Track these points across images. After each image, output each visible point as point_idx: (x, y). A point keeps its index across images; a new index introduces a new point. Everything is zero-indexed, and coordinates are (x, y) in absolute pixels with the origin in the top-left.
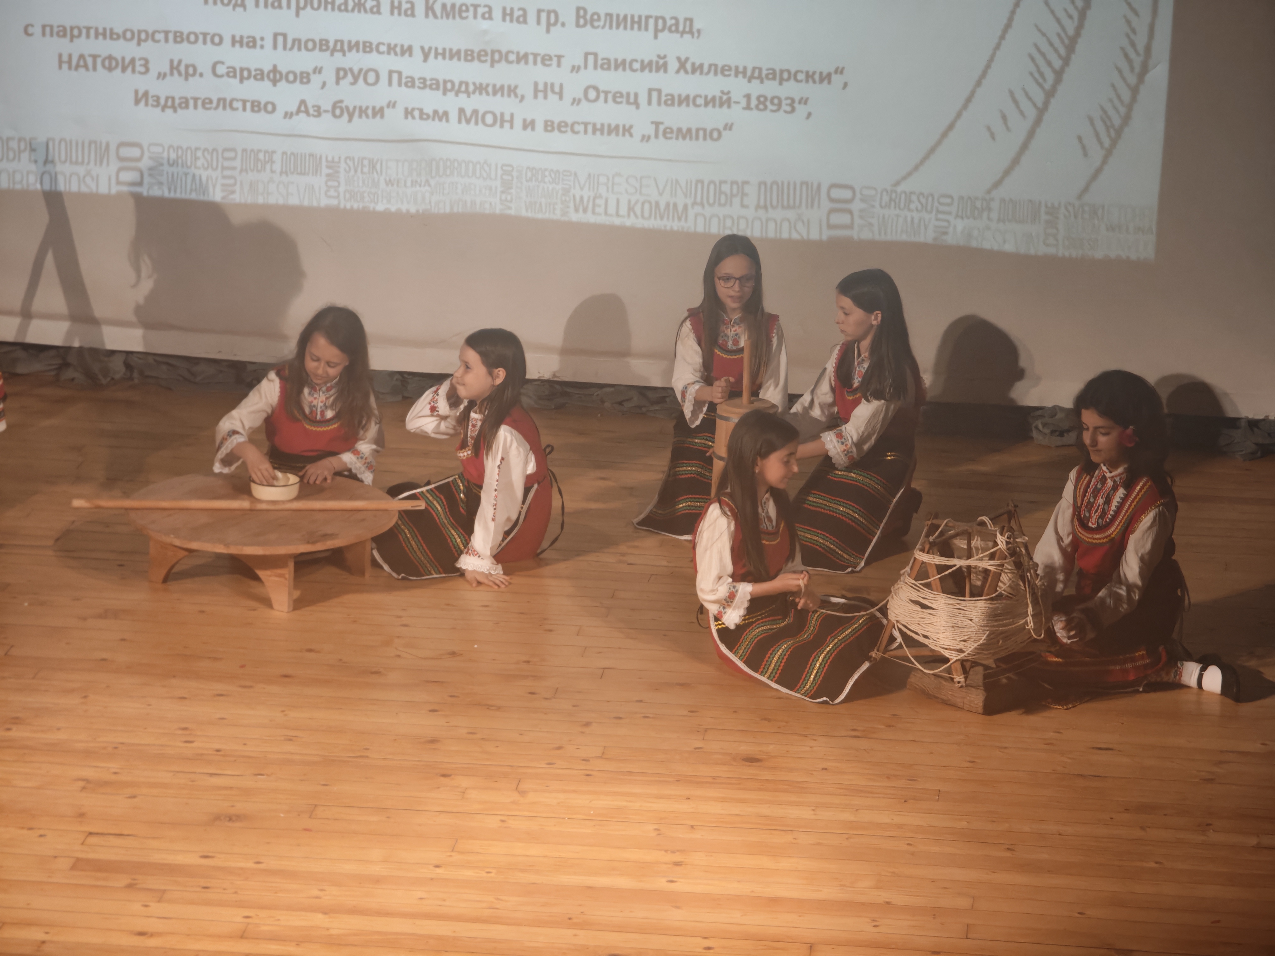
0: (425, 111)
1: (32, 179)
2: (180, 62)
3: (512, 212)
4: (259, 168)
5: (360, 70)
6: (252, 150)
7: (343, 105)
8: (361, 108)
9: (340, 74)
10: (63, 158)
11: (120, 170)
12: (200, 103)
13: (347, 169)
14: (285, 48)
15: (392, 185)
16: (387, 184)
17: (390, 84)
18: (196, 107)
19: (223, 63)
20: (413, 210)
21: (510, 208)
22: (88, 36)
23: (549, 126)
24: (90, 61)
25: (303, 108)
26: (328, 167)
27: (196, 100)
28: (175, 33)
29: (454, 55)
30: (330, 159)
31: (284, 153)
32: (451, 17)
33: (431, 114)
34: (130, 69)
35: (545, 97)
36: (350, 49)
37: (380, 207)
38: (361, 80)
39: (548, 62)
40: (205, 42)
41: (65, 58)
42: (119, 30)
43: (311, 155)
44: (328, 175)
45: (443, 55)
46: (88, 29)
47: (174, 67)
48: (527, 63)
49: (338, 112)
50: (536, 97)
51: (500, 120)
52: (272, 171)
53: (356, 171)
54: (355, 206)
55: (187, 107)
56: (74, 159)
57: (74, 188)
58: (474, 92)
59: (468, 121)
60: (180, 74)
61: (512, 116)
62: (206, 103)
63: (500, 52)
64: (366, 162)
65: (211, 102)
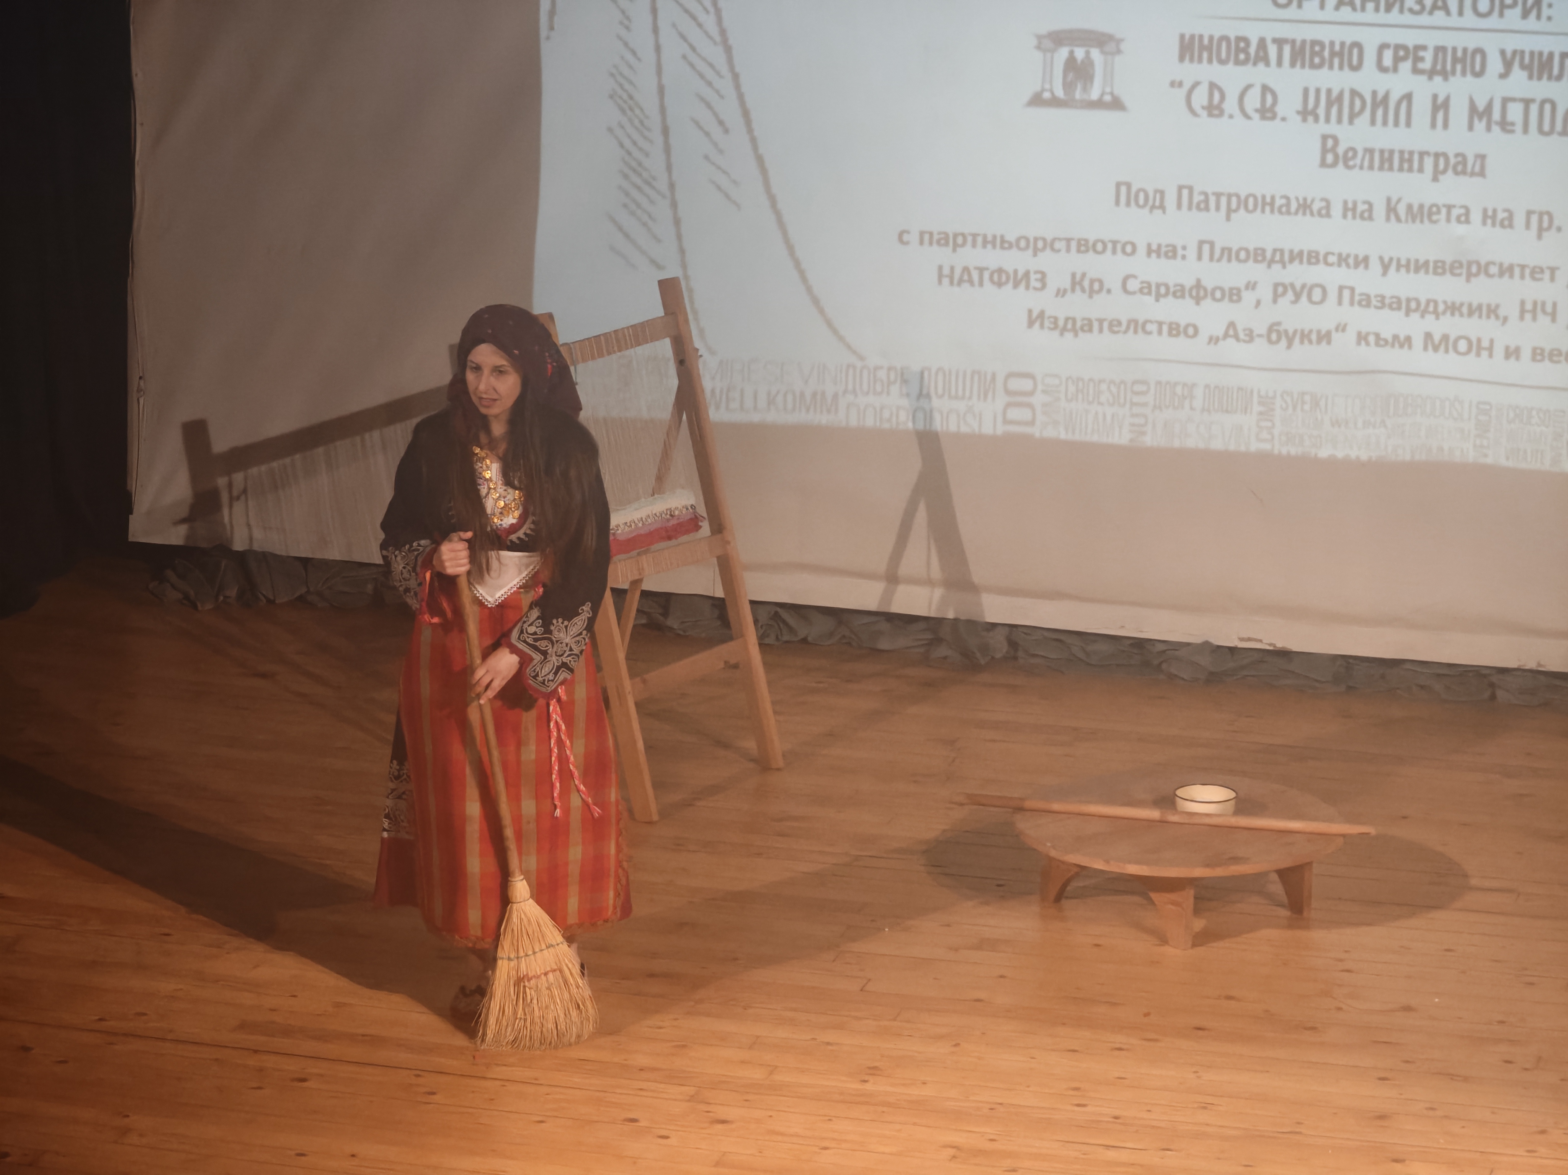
0: (1382, 336)
1: (903, 416)
2: (1084, 275)
3: (1489, 460)
4: (1176, 404)
5: (1303, 286)
6: (1168, 383)
7: (1281, 328)
8: (1302, 331)
9: (1279, 290)
10: (940, 391)
11: (1009, 405)
12: (1106, 325)
13: (1284, 406)
14: (1211, 258)
15: (1339, 426)
16: (1333, 425)
17: (1340, 303)
18: (1101, 330)
19: (1135, 277)
20: (1364, 457)
21: (1486, 456)
22: (974, 245)
23: (1538, 354)
24: (975, 276)
25: (1231, 332)
26: (1260, 403)
27: (1101, 321)
28: (1079, 241)
29: (1420, 267)
30: (1263, 393)
31: (1207, 386)
32: (1418, 221)
33: (1390, 340)
34: (1023, 284)
35: (1534, 318)
36: (1292, 260)
37: (1324, 453)
38: (1304, 298)
39: (1538, 276)
40: (1114, 252)
41: (946, 271)
42: (1011, 237)
43: (1240, 389)
44: (1261, 413)
45: (1407, 266)
46: (975, 236)
47: (1076, 282)
48: (1511, 276)
49: (1274, 336)
50: (1522, 318)
51: (1476, 347)
52: (1192, 408)
53: (1294, 408)
54: (1293, 451)
55: (1091, 330)
56: (953, 392)
57: (953, 428)
58: (1444, 313)
59: (1436, 349)
60: (1083, 290)
61: (1492, 341)
62: (1114, 326)
63: (1478, 264)
64: (1307, 398)
65: (1119, 323)
